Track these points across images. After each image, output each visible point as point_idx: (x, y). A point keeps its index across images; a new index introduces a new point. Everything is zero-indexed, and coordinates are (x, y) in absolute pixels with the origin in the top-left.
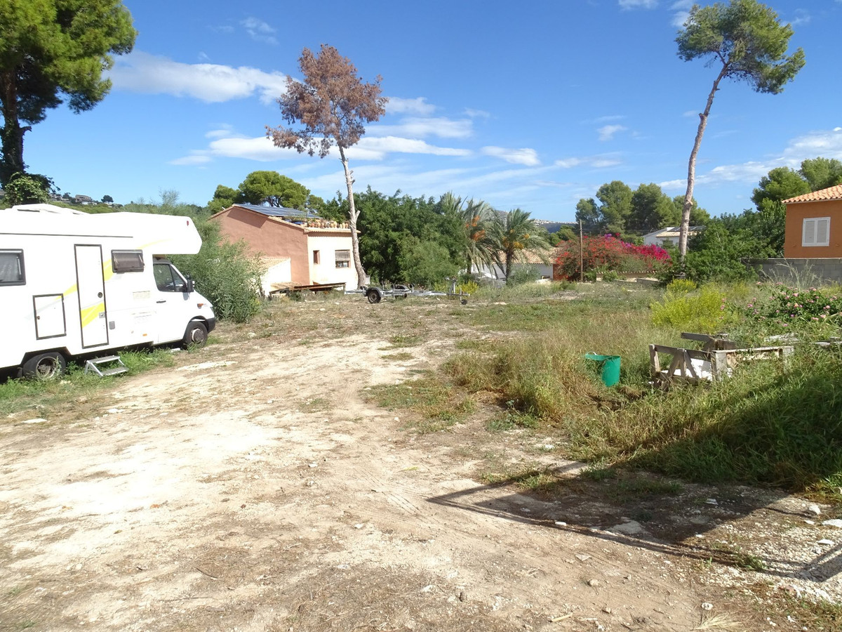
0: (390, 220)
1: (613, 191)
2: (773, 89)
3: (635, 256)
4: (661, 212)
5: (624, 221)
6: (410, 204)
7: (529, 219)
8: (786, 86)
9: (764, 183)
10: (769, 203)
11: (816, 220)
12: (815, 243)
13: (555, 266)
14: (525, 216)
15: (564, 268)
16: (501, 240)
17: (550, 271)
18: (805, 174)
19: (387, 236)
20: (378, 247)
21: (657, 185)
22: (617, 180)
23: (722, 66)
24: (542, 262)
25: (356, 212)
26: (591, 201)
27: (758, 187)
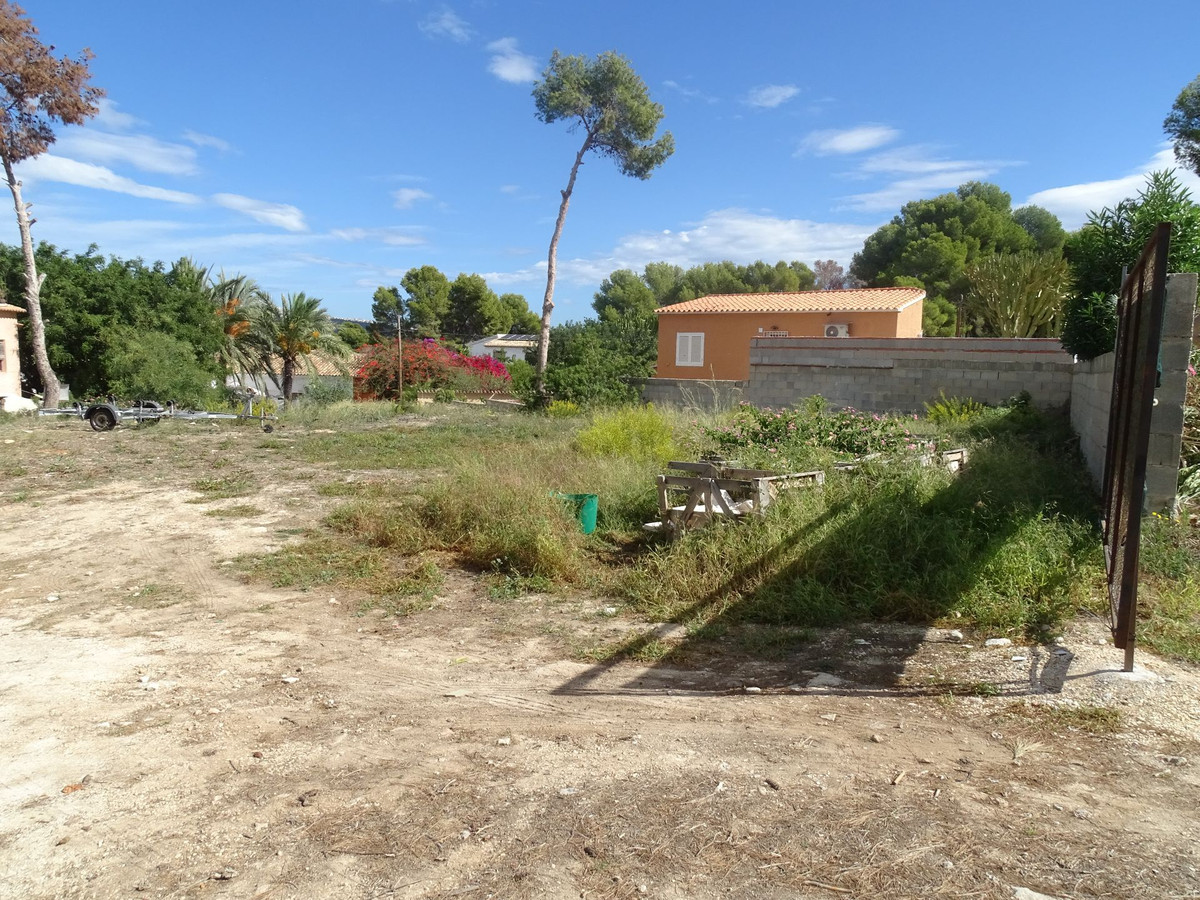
0: (82, 295)
1: (425, 280)
2: (641, 173)
3: (466, 369)
4: (487, 314)
5: (439, 322)
6: (120, 270)
7: (317, 310)
8: (655, 171)
9: (606, 288)
10: (612, 312)
11: (690, 335)
12: (689, 363)
13: (357, 380)
14: (312, 304)
15: (369, 383)
16: (274, 338)
17: (350, 389)
18: (649, 281)
19: (78, 320)
20: (63, 338)
21: (481, 276)
22: (429, 264)
23: (586, 135)
24: (338, 373)
25: (38, 275)
26: (394, 291)
27: (599, 292)
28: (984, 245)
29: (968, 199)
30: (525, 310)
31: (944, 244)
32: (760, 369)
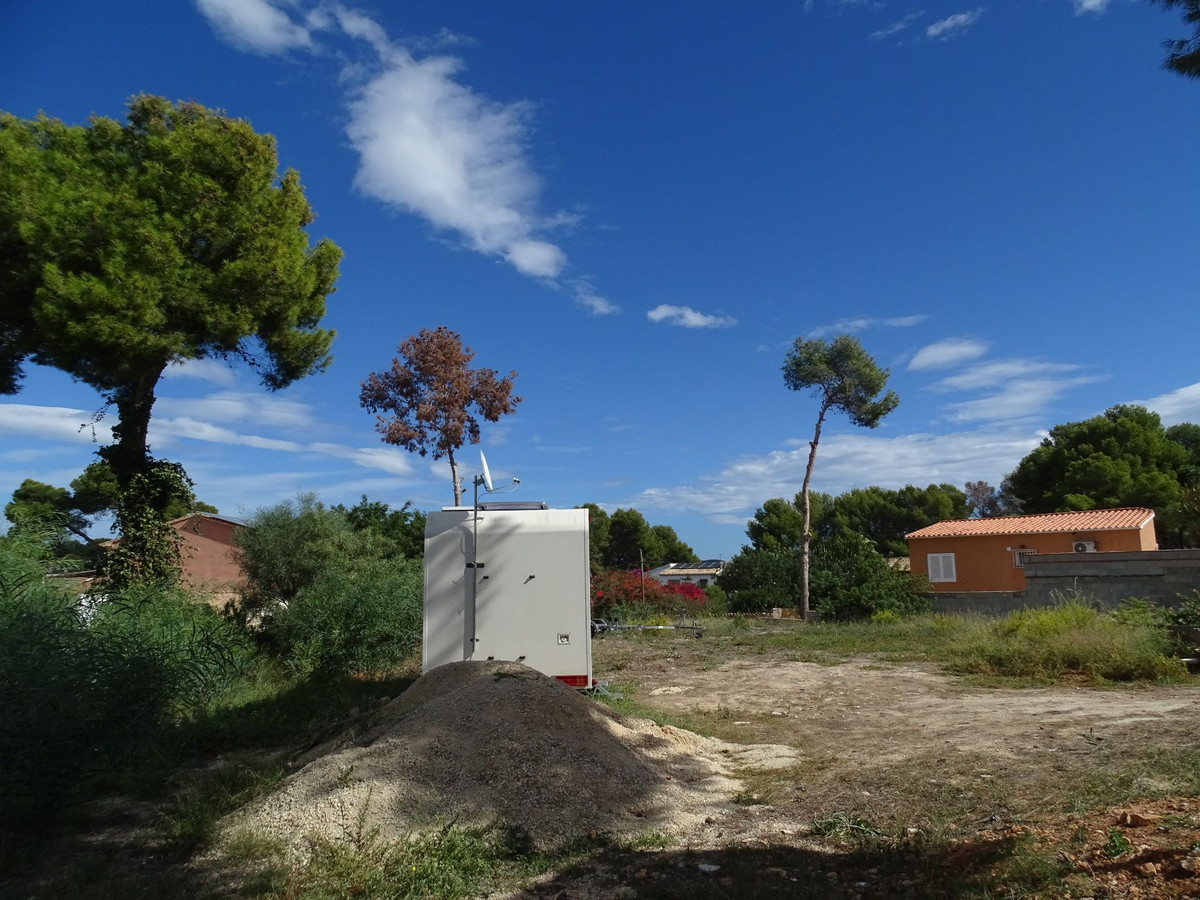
2: (869, 424)
5: (601, 555)
9: (760, 516)
10: (768, 539)
11: (940, 555)
12: (942, 580)
23: (825, 398)
27: (753, 519)
28: (1145, 462)
29: (1119, 421)
30: (674, 539)
31: (1106, 462)
32: (1038, 580)
